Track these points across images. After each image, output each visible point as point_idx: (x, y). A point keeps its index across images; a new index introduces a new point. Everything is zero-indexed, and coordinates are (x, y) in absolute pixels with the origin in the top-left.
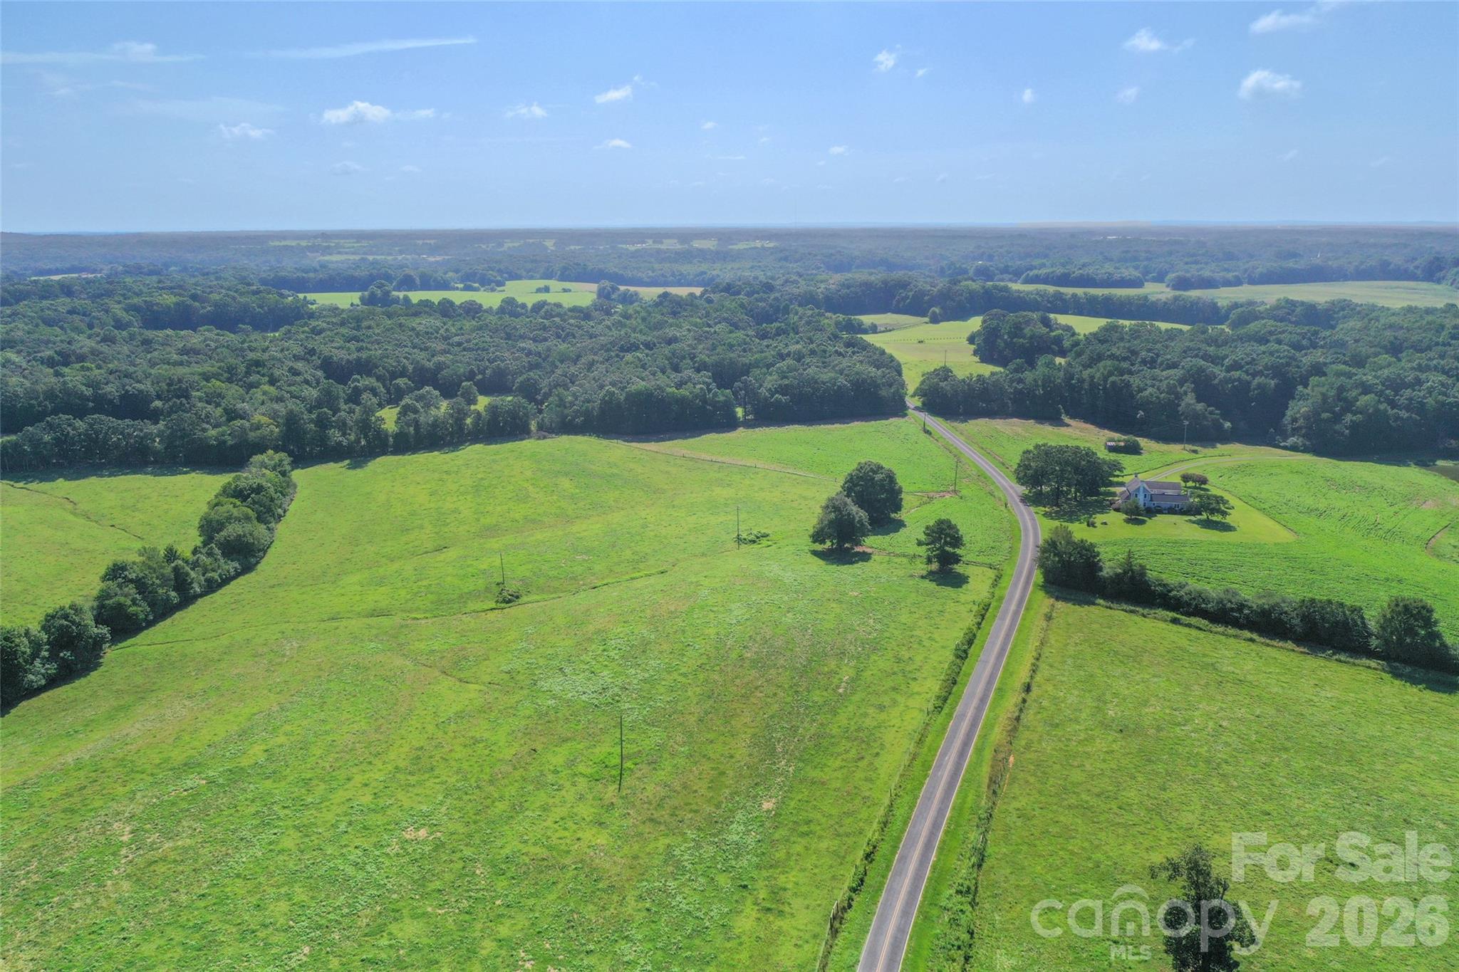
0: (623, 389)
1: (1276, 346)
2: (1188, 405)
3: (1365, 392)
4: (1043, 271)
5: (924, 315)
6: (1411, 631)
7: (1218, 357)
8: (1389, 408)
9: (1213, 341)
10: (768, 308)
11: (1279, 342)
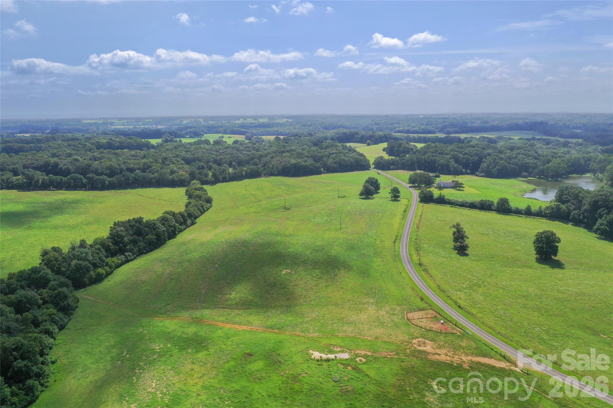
0: (288, 163)
1: (477, 148)
2: (453, 165)
3: (502, 160)
4: (401, 129)
5: (365, 143)
6: (504, 205)
7: (461, 152)
8: (508, 164)
9: (460, 148)
10: (316, 141)
11: (478, 147)
